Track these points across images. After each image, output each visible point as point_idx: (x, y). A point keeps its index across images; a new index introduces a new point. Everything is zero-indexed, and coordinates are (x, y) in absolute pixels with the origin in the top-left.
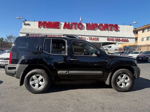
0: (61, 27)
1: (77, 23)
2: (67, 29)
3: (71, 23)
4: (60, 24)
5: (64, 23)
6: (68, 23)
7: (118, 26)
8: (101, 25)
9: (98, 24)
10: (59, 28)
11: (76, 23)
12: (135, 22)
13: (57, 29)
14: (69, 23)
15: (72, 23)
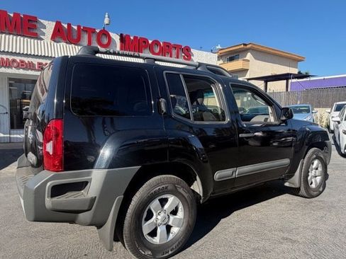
0: (44, 34)
1: (95, 29)
2: (65, 44)
3: (75, 28)
4: (38, 25)
5: (54, 23)
6: (66, 26)
7: (192, 50)
8: (156, 43)
9: (150, 42)
10: (36, 36)
11: (93, 31)
12: (219, 47)
13: (31, 38)
14: (69, 25)
15: (79, 27)
